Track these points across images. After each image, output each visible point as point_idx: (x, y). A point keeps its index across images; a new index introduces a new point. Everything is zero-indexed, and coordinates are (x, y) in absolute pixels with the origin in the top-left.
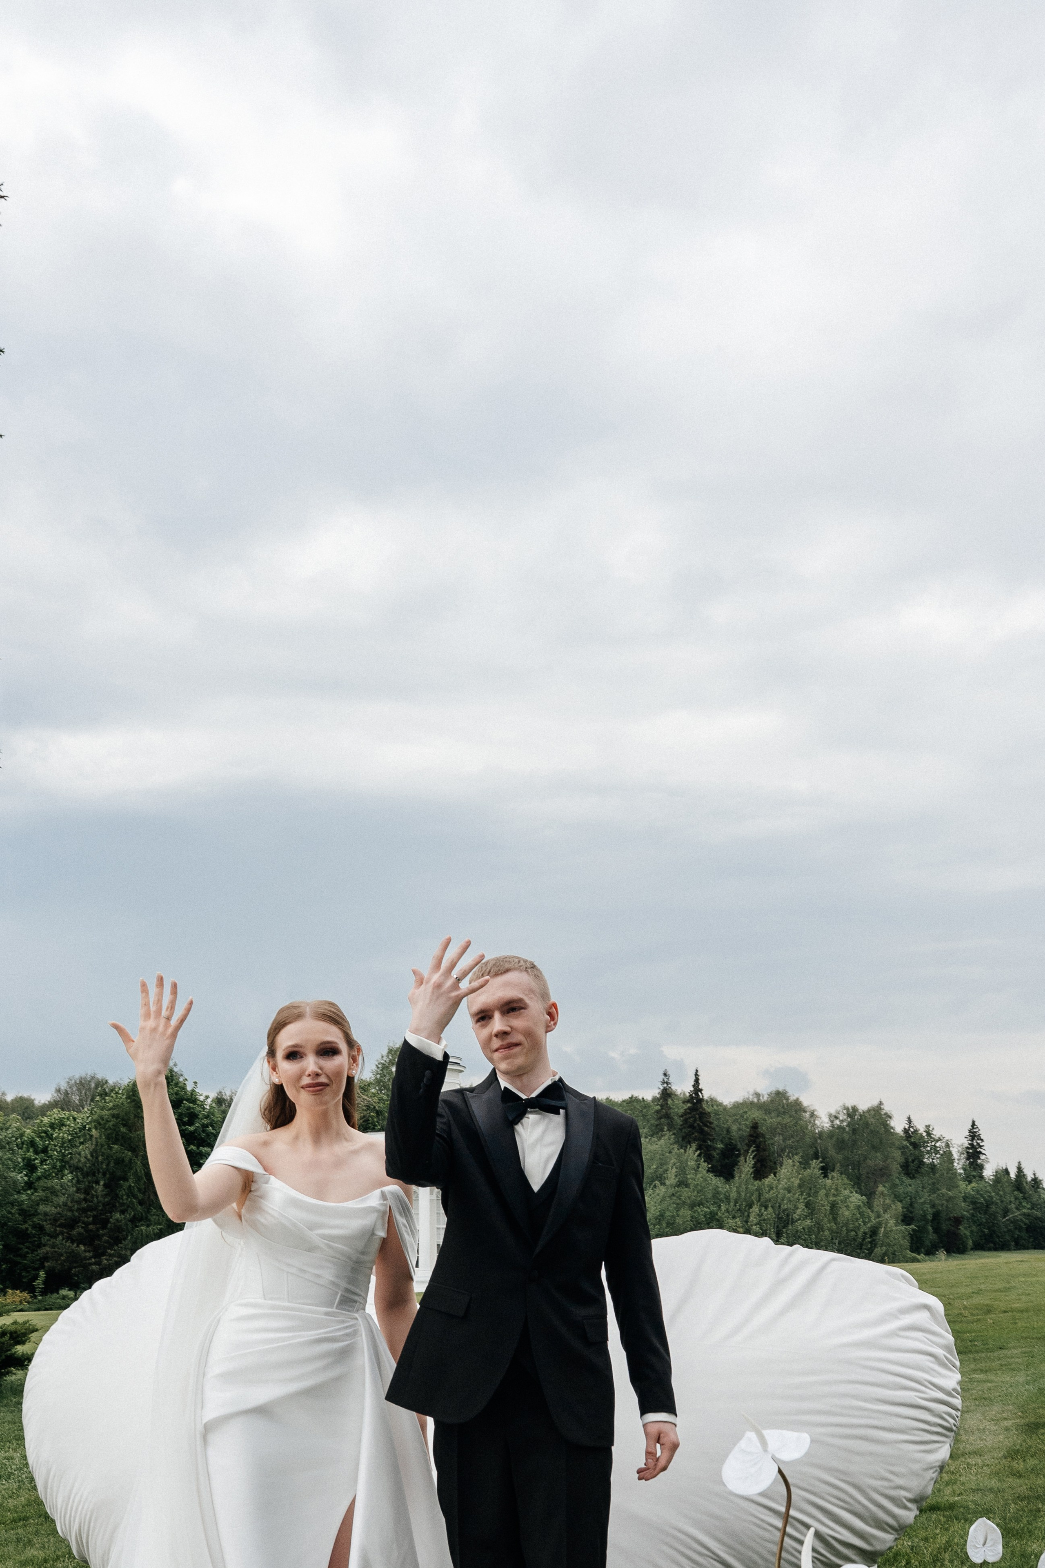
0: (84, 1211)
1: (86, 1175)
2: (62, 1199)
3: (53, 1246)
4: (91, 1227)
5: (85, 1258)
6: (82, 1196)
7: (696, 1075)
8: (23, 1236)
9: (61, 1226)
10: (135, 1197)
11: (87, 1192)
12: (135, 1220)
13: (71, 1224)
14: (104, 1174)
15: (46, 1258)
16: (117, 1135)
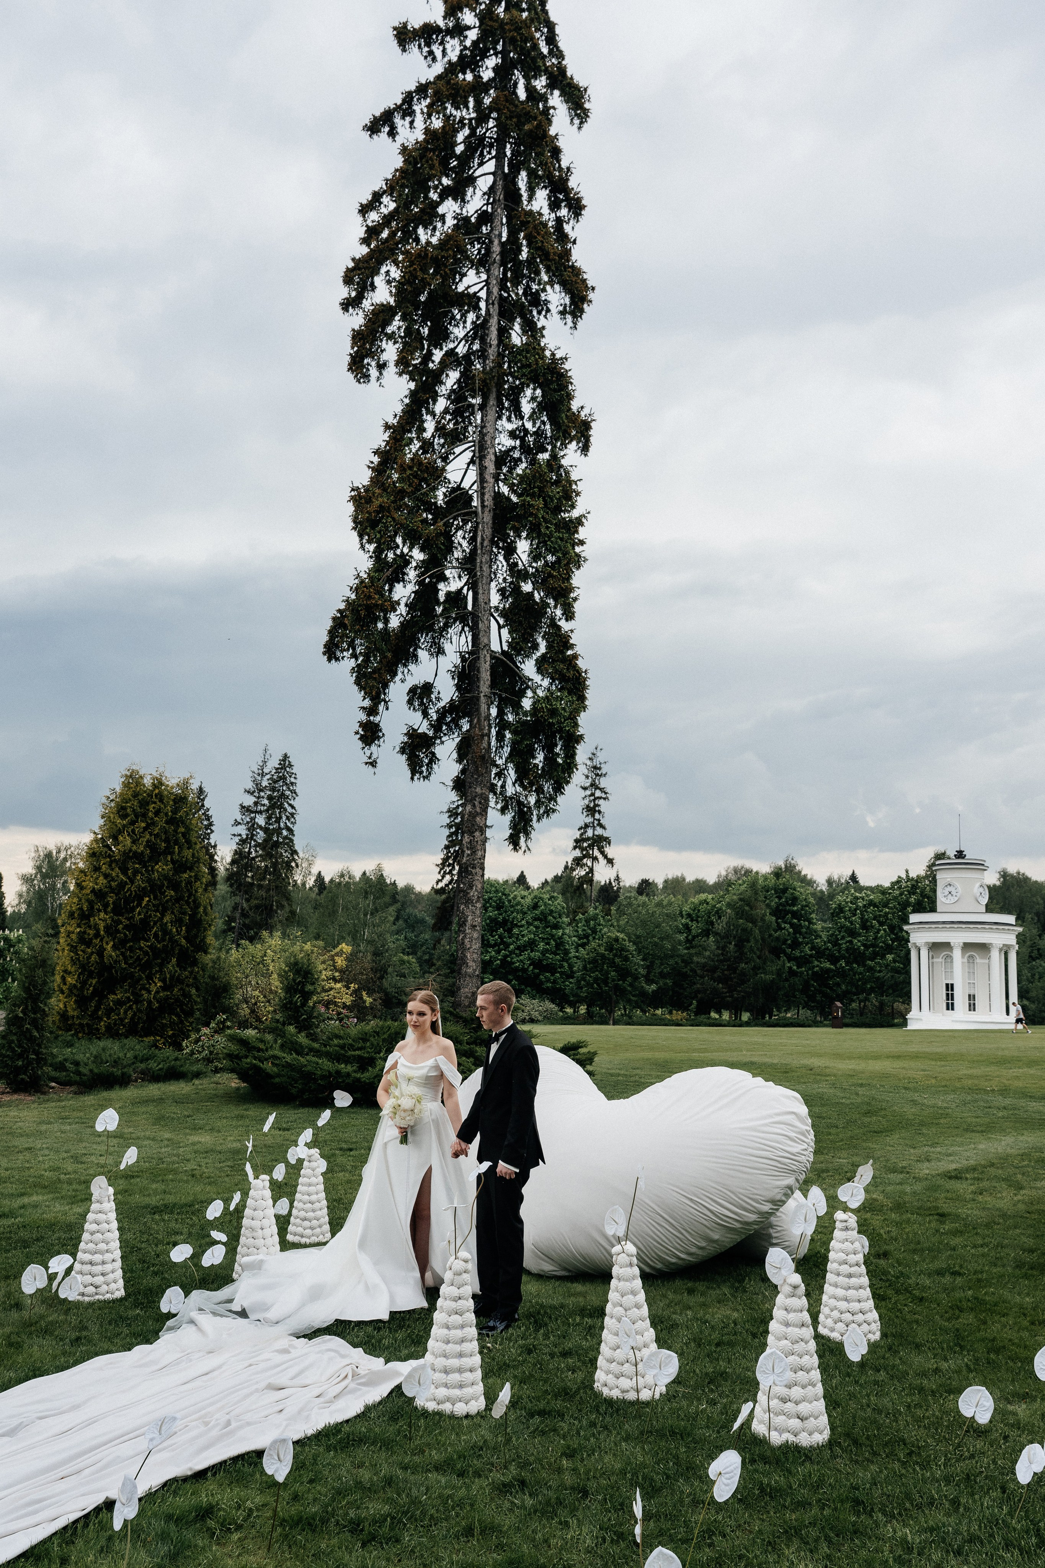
0: (721, 961)
1: (722, 938)
2: (707, 953)
3: (702, 984)
4: (726, 972)
5: (723, 993)
6: (720, 952)
8: (684, 976)
9: (707, 971)
10: (755, 953)
11: (723, 948)
12: (756, 969)
13: (713, 970)
14: (735, 937)
15: (698, 991)
16: (743, 912)
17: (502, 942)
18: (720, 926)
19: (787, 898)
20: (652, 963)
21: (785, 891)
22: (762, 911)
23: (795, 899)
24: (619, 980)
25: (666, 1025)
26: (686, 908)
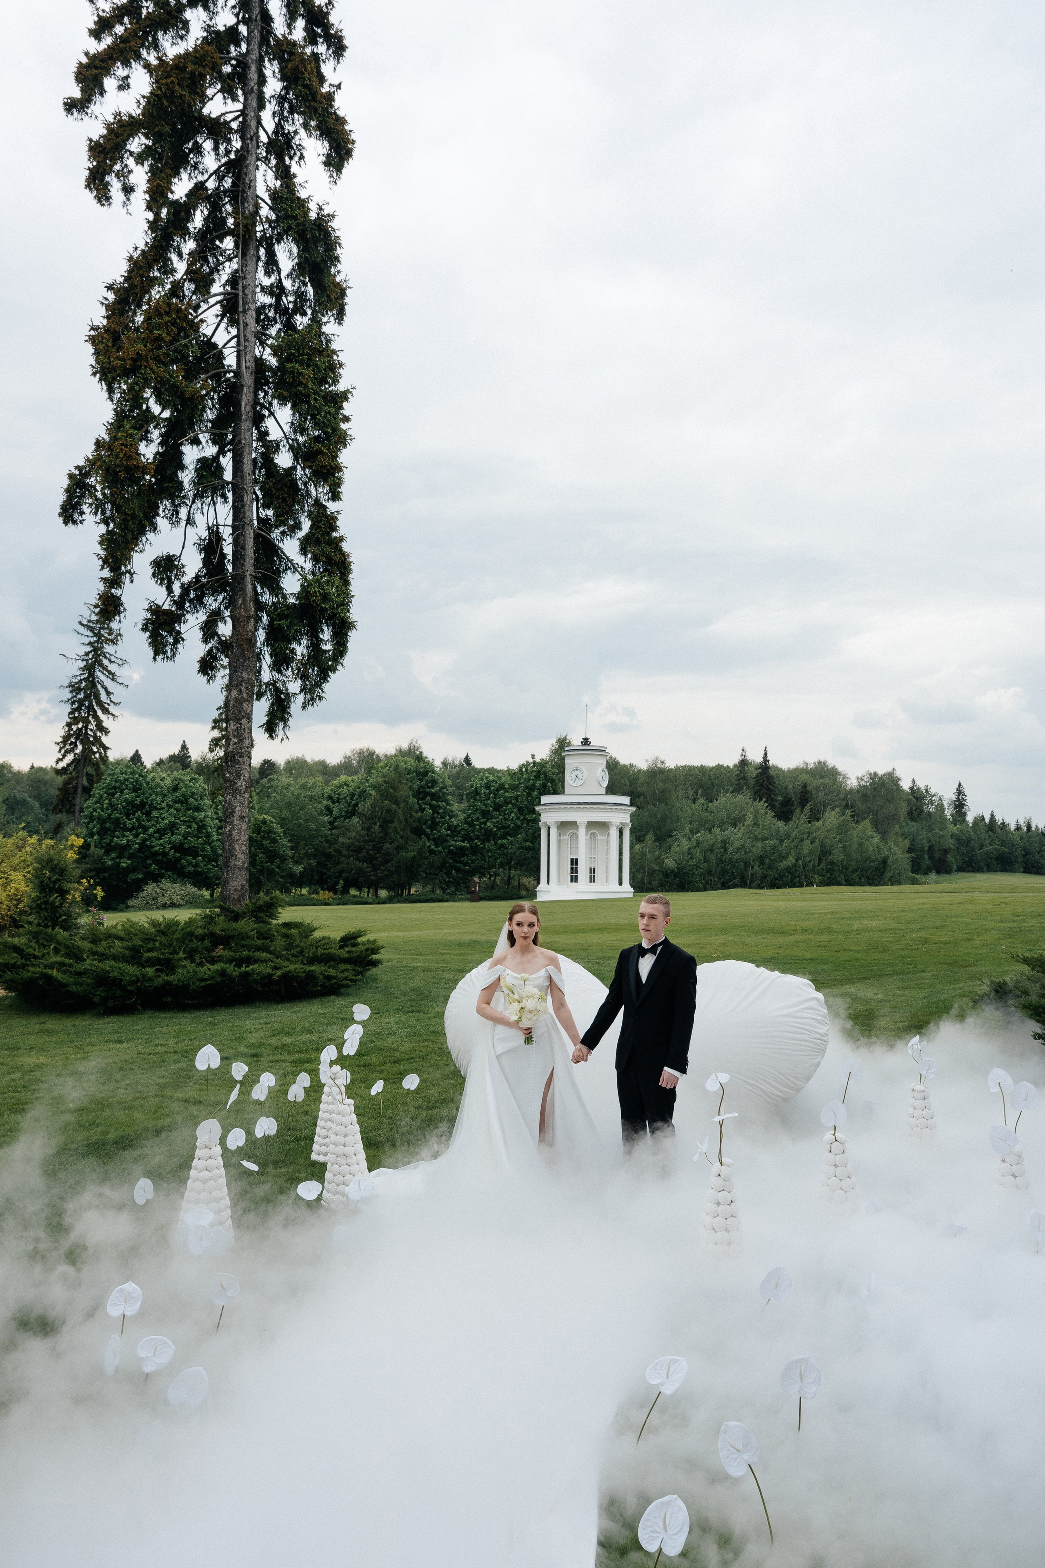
0: (367, 842)
1: (367, 819)
2: (354, 834)
3: (348, 864)
4: (371, 852)
5: (367, 872)
6: (366, 832)
7: (765, 750)
8: (328, 856)
9: (352, 851)
10: (398, 833)
11: (368, 829)
12: (399, 848)
13: (359, 850)
14: (379, 819)
15: (341, 872)
16: (387, 794)
17: (141, 826)
18: (365, 806)
19: (427, 781)
20: (297, 844)
21: (426, 773)
22: (404, 792)
23: (434, 782)
24: (267, 862)
25: (314, 905)
26: (328, 790)
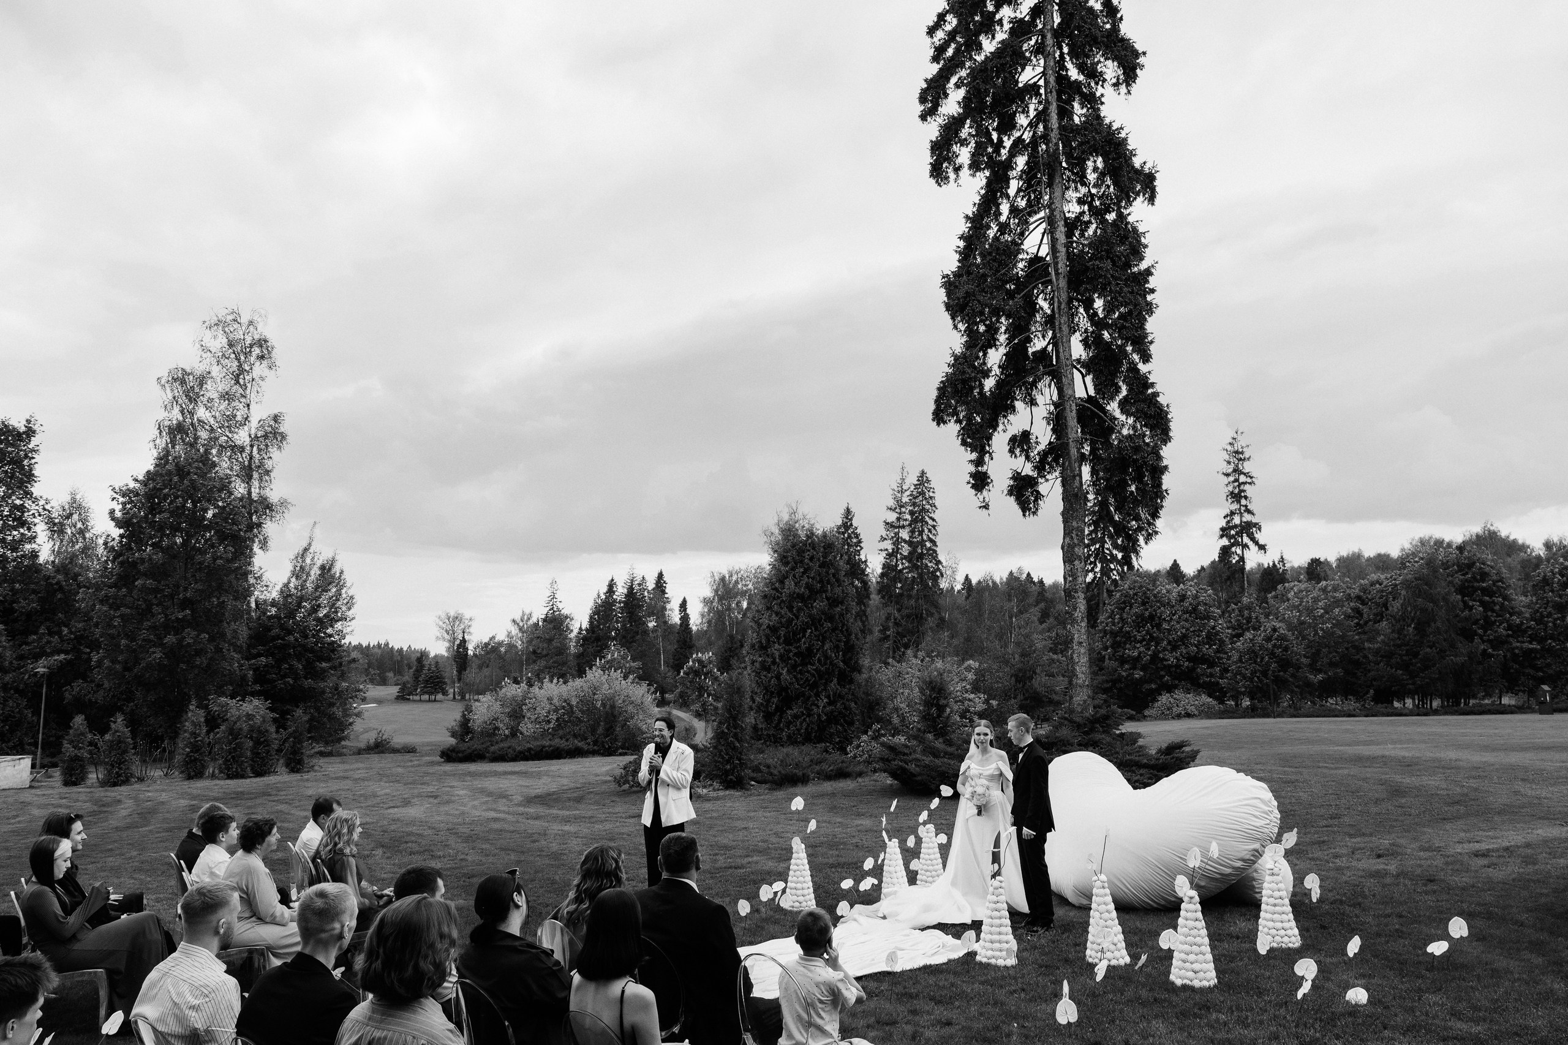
0: (1399, 646)
1: (1398, 621)
2: (1382, 638)
3: (1378, 671)
4: (1404, 658)
5: (1403, 680)
6: (1396, 636)
8: (1357, 663)
9: (1383, 656)
11: (1400, 632)
13: (1390, 655)
14: (1413, 620)
15: (1374, 678)
16: (1420, 591)
17: (1152, 638)
18: (1396, 606)
19: (1474, 573)
20: (1318, 652)
21: (1471, 565)
22: (1441, 588)
23: (1484, 576)
24: (1279, 671)
25: (1336, 716)
26: (1356, 591)
